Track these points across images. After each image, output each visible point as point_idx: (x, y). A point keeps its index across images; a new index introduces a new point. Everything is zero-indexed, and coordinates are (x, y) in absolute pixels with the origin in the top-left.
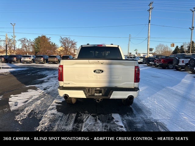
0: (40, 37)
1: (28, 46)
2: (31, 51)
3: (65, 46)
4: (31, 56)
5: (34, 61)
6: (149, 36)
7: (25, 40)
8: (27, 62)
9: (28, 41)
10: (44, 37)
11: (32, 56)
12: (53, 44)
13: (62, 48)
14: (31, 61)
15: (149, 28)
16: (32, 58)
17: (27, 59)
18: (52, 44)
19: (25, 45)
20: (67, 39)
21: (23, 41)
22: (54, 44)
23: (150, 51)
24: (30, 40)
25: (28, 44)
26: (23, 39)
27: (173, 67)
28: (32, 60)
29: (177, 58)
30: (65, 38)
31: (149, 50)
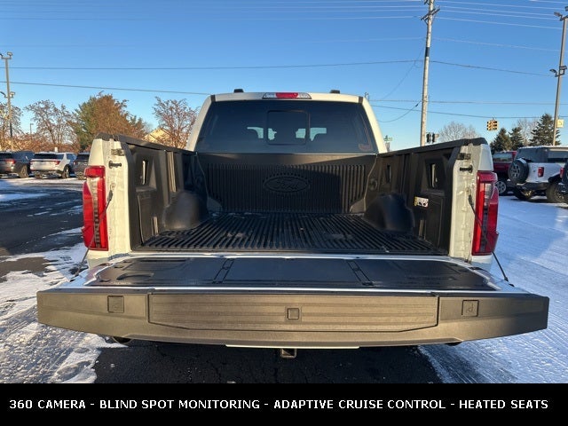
0: (94, 99)
1: (58, 127)
2: (67, 141)
3: (171, 126)
4: (61, 157)
5: (70, 170)
6: (425, 95)
7: (47, 107)
8: (50, 175)
9: (56, 110)
10: (108, 98)
11: (65, 157)
12: (136, 122)
13: (162, 133)
14: (62, 170)
15: (427, 71)
16: (66, 161)
17: (50, 165)
18: (134, 120)
19: (47, 122)
20: (177, 106)
21: (41, 111)
22: (140, 120)
23: (428, 141)
24: (63, 107)
25: (59, 121)
26: (42, 106)
27: (508, 189)
28: (65, 170)
29: (524, 162)
30: (170, 103)
31: (425, 139)
